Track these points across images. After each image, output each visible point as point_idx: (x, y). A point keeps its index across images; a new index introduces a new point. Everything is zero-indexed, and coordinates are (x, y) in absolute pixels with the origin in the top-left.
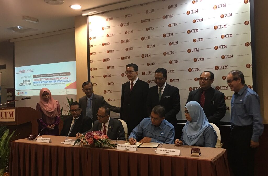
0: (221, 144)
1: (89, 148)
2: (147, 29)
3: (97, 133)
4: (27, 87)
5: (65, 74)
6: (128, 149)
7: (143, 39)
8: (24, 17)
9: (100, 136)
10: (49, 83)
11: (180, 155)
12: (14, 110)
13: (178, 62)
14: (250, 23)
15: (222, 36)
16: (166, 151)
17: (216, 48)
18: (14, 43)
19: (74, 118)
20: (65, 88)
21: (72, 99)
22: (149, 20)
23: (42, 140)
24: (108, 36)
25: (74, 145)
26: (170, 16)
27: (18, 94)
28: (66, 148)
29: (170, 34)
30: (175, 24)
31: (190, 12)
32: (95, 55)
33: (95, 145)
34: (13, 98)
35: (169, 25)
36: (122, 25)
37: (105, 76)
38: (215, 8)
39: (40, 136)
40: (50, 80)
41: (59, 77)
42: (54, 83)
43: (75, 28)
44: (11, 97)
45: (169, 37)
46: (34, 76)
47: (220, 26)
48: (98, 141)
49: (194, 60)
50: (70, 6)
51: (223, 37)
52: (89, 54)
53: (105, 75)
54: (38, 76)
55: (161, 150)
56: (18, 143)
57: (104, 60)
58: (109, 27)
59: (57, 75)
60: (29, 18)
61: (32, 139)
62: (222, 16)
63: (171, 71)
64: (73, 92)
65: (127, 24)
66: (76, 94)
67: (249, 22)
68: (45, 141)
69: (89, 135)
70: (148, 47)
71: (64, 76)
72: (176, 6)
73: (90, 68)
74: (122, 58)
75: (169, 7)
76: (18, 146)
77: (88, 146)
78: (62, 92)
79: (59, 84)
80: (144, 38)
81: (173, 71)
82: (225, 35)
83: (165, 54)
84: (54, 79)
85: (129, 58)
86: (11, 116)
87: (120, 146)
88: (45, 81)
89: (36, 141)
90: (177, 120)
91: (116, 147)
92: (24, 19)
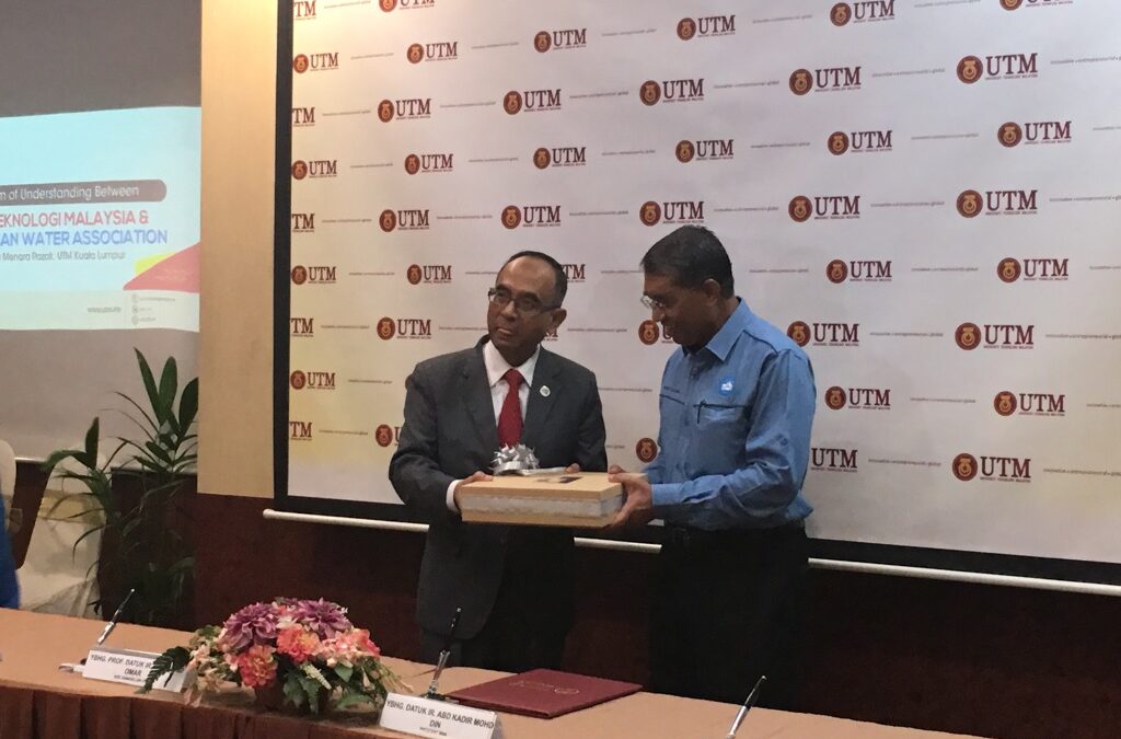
1: (251, 713)
3: (302, 616)
5: (126, 191)
9: (323, 637)
10: (20, 248)
13: (885, 140)
20: (130, 286)
21: (171, 367)
32: (330, 73)
33: (284, 694)
37: (388, 221)
40: (30, 230)
41: (90, 209)
42: (56, 250)
48: (304, 674)
49: (1002, 132)
52: (287, 63)
53: (388, 211)
57: (391, 108)
59: (77, 192)
64: (176, 312)
66: (196, 329)
69: (245, 628)
70: (686, 30)
71: (125, 207)
73: (294, 161)
77: (234, 698)
78: (107, 310)
79: (89, 256)
84: (58, 222)
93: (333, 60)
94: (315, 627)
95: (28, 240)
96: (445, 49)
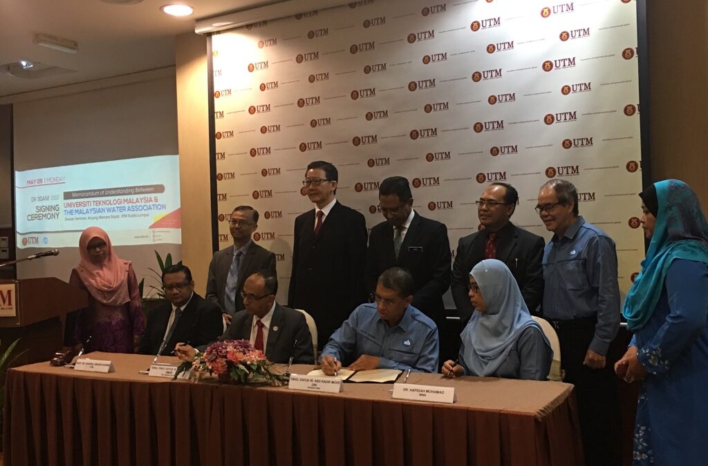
0: (562, 373)
1: (217, 385)
2: (367, 70)
3: (236, 346)
4: (49, 225)
5: (148, 189)
6: (318, 386)
7: (355, 95)
8: (38, 37)
10: (106, 214)
11: (454, 402)
12: (12, 287)
13: (448, 155)
14: (636, 55)
15: (563, 89)
16: (418, 391)
17: (549, 120)
18: (11, 106)
19: (174, 308)
20: (152, 227)
21: (169, 257)
22: (372, 46)
23: (91, 365)
24: (263, 87)
25: (176, 377)
26: (427, 35)
27: (25, 242)
28: (152, 387)
29: (428, 83)
30: (440, 57)
31: (479, 24)
32: (231, 139)
33: (230, 376)
34: (10, 254)
35: (424, 59)
36: (299, 59)
37: (256, 195)
38: (545, 13)
39: (83, 354)
40: (110, 206)
41: (134, 197)
42: (120, 214)
43: (175, 65)
44: (5, 251)
45: (424, 91)
46: (68, 196)
47: (558, 62)
48: (238, 368)
49: (492, 150)
50: (161, 8)
51: (566, 90)
52: (213, 136)
53: (256, 191)
54: (76, 195)
55: (407, 390)
56: (25, 373)
57: (255, 151)
58: (266, 64)
59: (128, 191)
60: (53, 39)
61: (62, 364)
62: (564, 36)
63: (432, 181)
64: (172, 236)
65: (313, 55)
66: (180, 243)
67: (635, 51)
68: (96, 369)
69: (214, 351)
70: (369, 116)
71: (148, 196)
72: (444, 8)
73: (217, 173)
74: (301, 146)
75: (426, 12)
76: (25, 381)
77: (211, 380)
78: (142, 237)
79: (134, 216)
80: (357, 93)
81: (437, 181)
82: (573, 86)
83: (414, 135)
84: (121, 202)
85: (320, 145)
86: (4, 301)
87: (296, 379)
88: (95, 207)
89: (73, 368)
90: (446, 308)
91: (286, 383)
92: (39, 42)
93: (232, 134)
94: (241, 350)
95: (109, 210)
96: (275, 128)
